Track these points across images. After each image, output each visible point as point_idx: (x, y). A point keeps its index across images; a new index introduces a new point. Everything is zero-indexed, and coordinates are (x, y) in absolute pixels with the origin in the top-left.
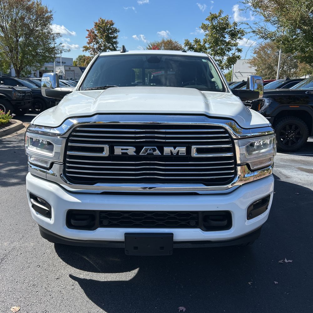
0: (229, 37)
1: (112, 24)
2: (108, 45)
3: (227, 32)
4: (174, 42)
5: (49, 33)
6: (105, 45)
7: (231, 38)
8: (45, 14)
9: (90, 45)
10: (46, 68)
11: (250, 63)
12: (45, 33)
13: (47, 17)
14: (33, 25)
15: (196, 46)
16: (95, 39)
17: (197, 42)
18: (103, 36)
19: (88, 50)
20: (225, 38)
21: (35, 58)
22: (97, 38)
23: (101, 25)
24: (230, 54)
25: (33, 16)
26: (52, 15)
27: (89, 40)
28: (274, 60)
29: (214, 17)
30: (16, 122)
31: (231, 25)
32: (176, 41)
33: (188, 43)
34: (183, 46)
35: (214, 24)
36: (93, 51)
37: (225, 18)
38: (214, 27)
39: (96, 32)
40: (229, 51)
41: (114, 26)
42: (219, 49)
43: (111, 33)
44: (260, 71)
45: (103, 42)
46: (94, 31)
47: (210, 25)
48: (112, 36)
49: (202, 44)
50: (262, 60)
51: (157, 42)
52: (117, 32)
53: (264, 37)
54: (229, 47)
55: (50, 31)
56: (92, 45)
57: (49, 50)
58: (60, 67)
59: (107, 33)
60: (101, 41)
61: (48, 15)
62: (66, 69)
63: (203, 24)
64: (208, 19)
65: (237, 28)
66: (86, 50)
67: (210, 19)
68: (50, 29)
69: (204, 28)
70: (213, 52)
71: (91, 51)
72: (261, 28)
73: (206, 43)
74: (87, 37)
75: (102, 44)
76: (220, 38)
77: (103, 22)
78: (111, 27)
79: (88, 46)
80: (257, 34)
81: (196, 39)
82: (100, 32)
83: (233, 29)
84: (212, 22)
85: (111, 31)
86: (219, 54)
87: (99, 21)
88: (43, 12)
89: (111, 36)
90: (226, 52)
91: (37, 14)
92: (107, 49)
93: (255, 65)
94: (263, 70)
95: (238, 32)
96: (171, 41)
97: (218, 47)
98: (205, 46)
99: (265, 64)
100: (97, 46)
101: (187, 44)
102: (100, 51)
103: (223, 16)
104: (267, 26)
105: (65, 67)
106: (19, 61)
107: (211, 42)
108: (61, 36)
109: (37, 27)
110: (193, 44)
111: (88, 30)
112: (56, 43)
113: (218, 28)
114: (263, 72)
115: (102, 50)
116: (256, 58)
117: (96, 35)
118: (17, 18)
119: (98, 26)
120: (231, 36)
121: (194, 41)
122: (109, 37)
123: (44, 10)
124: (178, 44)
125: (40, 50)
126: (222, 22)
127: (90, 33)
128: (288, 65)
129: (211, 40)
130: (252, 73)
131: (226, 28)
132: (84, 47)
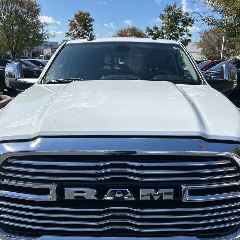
0: (182, 25)
1: (89, 15)
2: (85, 32)
3: (180, 20)
4: (137, 29)
5: (38, 22)
6: (83, 32)
7: (183, 25)
8: (35, 7)
9: (71, 32)
10: (37, 50)
11: (197, 45)
12: (34, 23)
13: (36, 9)
14: (25, 16)
15: (155, 31)
16: (75, 27)
17: (156, 29)
18: (81, 24)
19: (70, 36)
20: (179, 25)
21: (27, 43)
22: (77, 26)
23: (80, 16)
24: (183, 38)
25: (25, 9)
26: (40, 8)
27: (70, 28)
28: (216, 42)
29: (170, 9)
30: (6, 98)
31: (184, 15)
32: (139, 28)
33: (149, 29)
34: (144, 32)
35: (170, 14)
36: (74, 37)
37: (178, 10)
38: (169, 17)
39: (76, 22)
40: (181, 36)
41: (90, 17)
42: (174, 34)
43: (88, 22)
44: (205, 51)
45: (82, 29)
46: (74, 20)
47: (166, 15)
48: (89, 24)
49: (160, 30)
50: (207, 43)
51: (124, 29)
52: (92, 21)
53: (212, 24)
54: (182, 32)
55: (39, 21)
56: (73, 31)
57: (38, 36)
58: (48, 50)
59: (84, 22)
60: (80, 29)
61: (37, 8)
62: (52, 51)
63: (161, 14)
64: (165, 10)
65: (188, 17)
66: (68, 36)
67: (167, 10)
68: (39, 19)
69: (162, 18)
70: (168, 37)
71: (72, 37)
72: (210, 17)
73: (163, 29)
74: (69, 26)
75: (81, 31)
76: (175, 25)
77: (81, 13)
78: (88, 17)
79: (70, 33)
80: (206, 22)
81: (155, 26)
82: (79, 22)
83: (185, 18)
84: (168, 13)
85: (87, 21)
86: (174, 38)
87: (78, 13)
88: (33, 6)
89: (87, 24)
90: (179, 37)
91: (28, 7)
92: (85, 35)
93: (201, 47)
94: (208, 50)
95: (189, 20)
96: (135, 28)
97: (173, 33)
98: (162, 32)
99: (209, 46)
100: (77, 32)
101: (148, 31)
102: (79, 36)
103: (177, 7)
104: (214, 15)
105: (52, 49)
106: (14, 45)
107: (168, 29)
108: (47, 25)
109: (28, 18)
110: (153, 30)
111: (69, 20)
112: (44, 31)
113: (173, 17)
114: (207, 52)
115: (80, 35)
116: (202, 41)
117: (76, 24)
118: (13, 11)
119: (78, 17)
120: (184, 24)
121: (153, 27)
122: (86, 25)
123: (33, 4)
124: (140, 30)
125: (31, 36)
126: (176, 12)
127: (71, 22)
128: (227, 46)
129: (167, 27)
130: (199, 53)
131: (180, 17)
132: (66, 34)
